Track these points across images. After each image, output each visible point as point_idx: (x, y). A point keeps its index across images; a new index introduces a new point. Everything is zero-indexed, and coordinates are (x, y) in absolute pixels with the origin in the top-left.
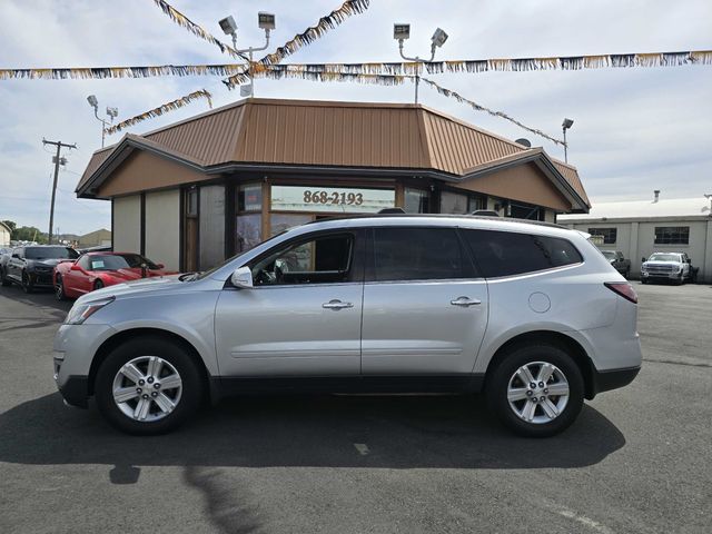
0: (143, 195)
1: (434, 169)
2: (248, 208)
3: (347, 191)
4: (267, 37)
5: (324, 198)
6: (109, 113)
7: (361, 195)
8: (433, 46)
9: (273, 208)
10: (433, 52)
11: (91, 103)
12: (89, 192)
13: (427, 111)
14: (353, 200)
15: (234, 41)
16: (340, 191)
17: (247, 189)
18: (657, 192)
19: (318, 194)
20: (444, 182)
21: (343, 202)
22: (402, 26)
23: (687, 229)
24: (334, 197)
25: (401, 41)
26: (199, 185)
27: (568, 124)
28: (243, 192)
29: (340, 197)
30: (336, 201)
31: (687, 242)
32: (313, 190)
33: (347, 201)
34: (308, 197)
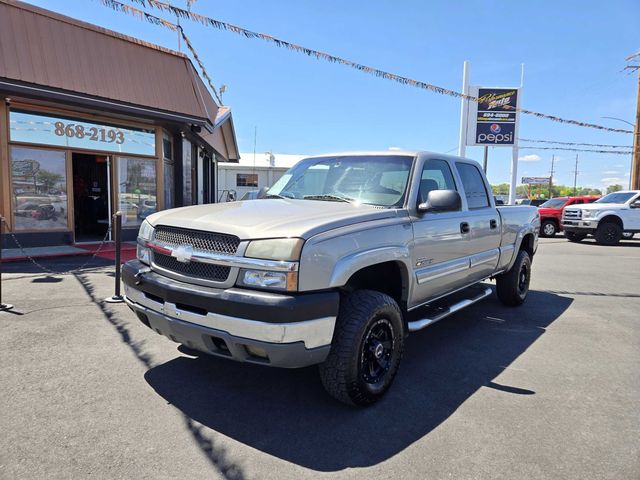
3: (107, 129)
5: (80, 133)
7: (122, 134)
9: (13, 138)
14: (113, 138)
16: (100, 127)
19: (73, 128)
21: (104, 139)
23: (256, 176)
24: (92, 132)
29: (99, 134)
30: (94, 138)
31: (256, 185)
32: (66, 122)
33: (108, 139)
34: (59, 130)
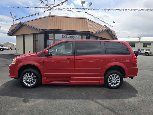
0: (24, 35)
1: (89, 32)
2: (49, 39)
3: (71, 36)
4: (55, 2)
5: (66, 37)
6: (15, 16)
7: (74, 36)
8: (89, 6)
9: (55, 39)
10: (89, 7)
11: (11, 14)
12: (10, 34)
13: (88, 19)
14: (72, 38)
15: (47, 2)
17: (49, 35)
18: (129, 36)
20: (91, 34)
21: (70, 38)
22: (83, 1)
23: (135, 44)
25: (83, 4)
26: (38, 34)
27: (114, 22)
28: (48, 35)
29: (70, 37)
30: (69, 38)
31: (134, 47)
32: (64, 35)
33: (71, 38)
34: (63, 37)
